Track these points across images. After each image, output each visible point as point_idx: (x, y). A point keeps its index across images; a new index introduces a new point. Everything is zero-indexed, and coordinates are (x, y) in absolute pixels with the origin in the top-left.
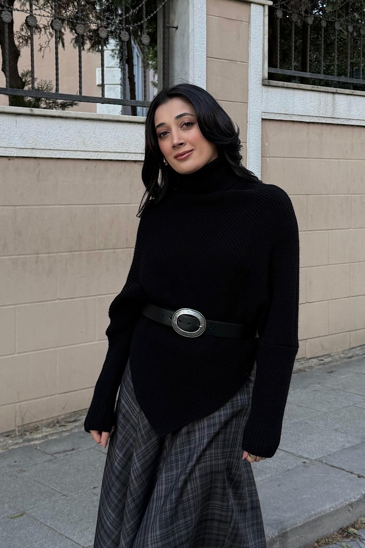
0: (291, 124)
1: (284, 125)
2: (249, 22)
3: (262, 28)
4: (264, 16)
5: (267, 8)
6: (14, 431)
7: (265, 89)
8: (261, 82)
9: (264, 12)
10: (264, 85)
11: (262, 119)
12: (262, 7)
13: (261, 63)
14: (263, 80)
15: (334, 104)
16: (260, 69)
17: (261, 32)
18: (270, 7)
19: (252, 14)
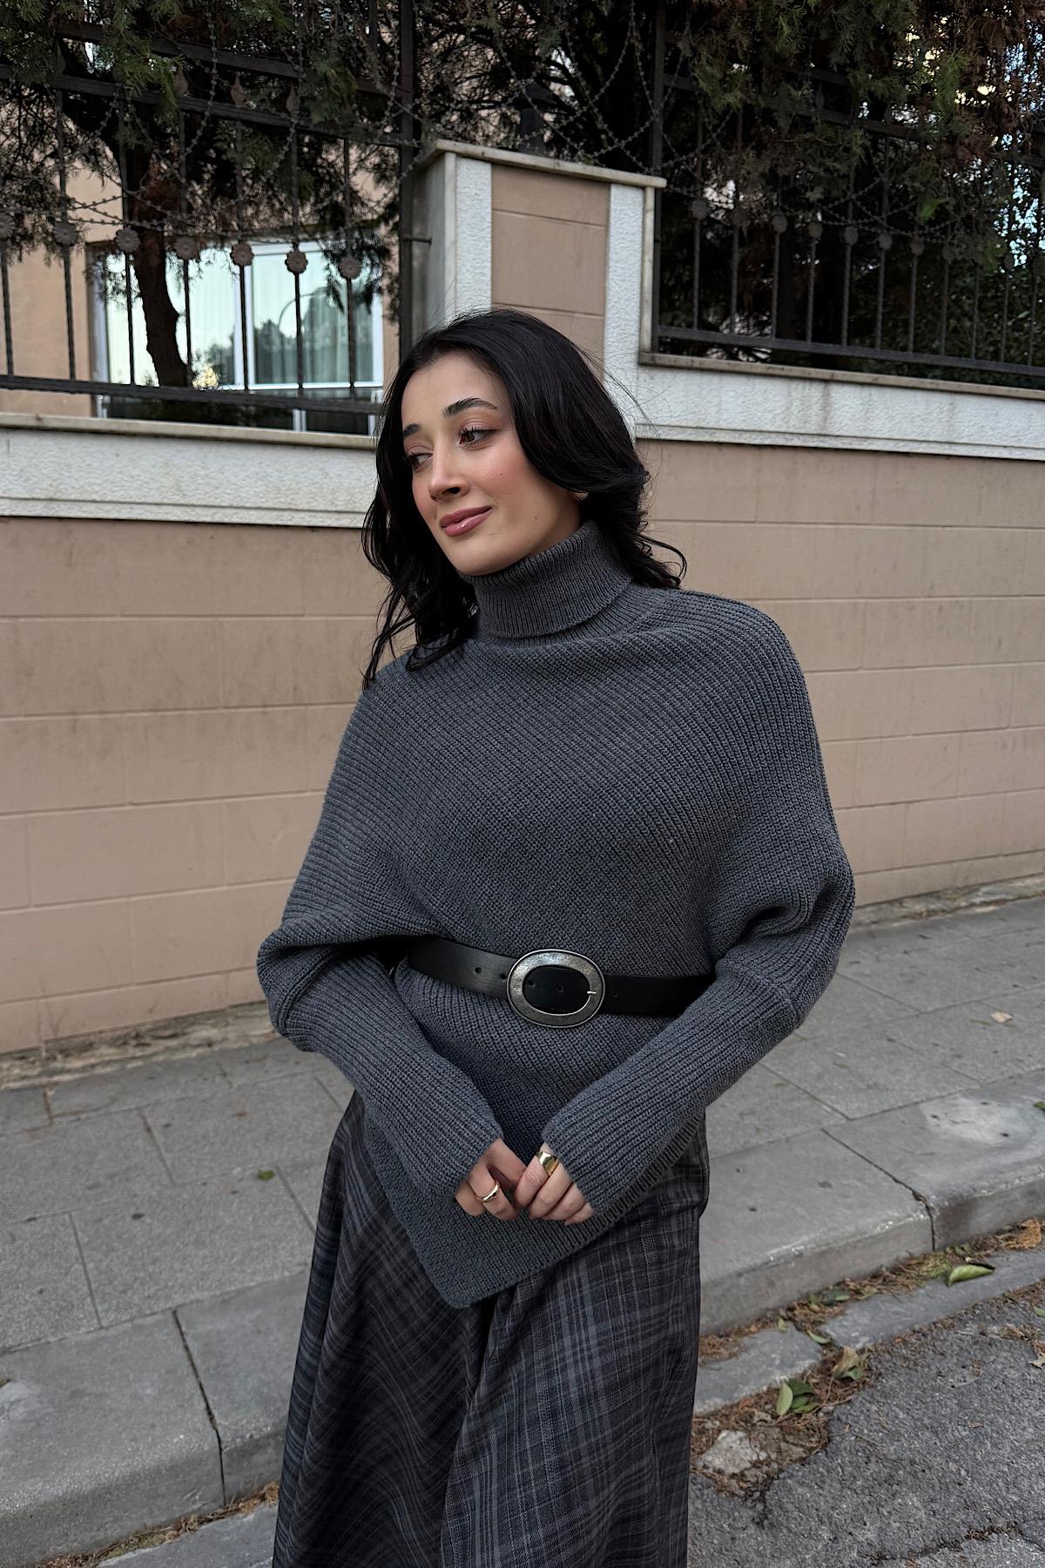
1: (697, 451)
2: (607, 227)
3: (639, 239)
4: (644, 211)
5: (650, 194)
6: (37, 1049)
7: (646, 373)
8: (634, 357)
9: (645, 201)
10: (641, 364)
12: (638, 194)
13: (635, 317)
14: (641, 352)
16: (633, 328)
17: (638, 247)
18: (657, 190)
19: (613, 207)
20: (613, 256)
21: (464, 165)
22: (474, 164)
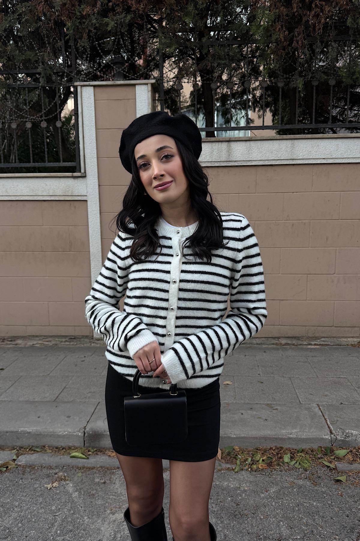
2: (135, 99)
5: (150, 86)
12: (146, 86)
19: (137, 92)
20: (137, 108)
21: (84, 89)
22: (87, 87)
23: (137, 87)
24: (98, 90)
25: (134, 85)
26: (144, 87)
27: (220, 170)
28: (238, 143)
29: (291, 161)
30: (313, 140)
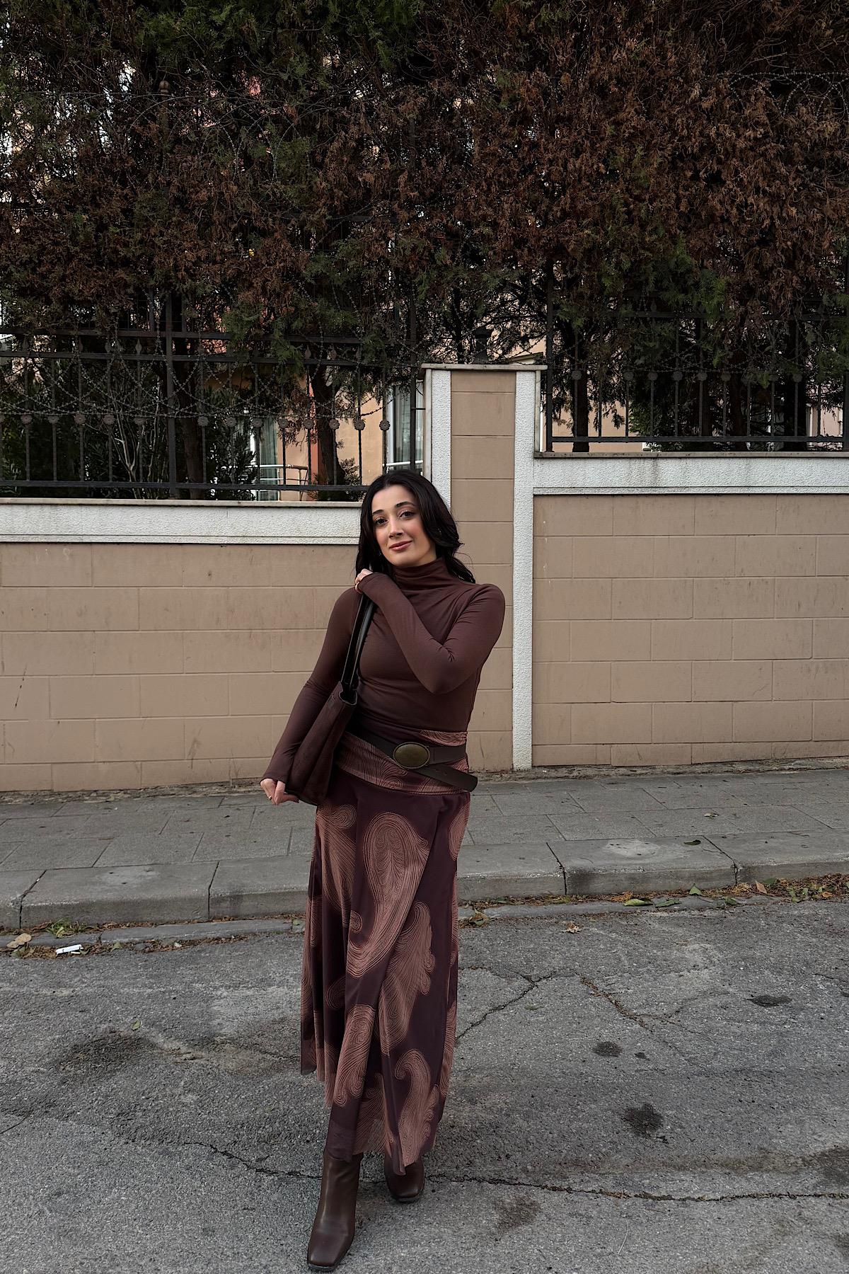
0: (584, 499)
1: (571, 500)
2: (515, 392)
3: (533, 396)
4: (536, 383)
5: (538, 374)
6: (228, 781)
7: (538, 463)
8: (532, 455)
9: (535, 378)
10: (535, 458)
11: (535, 495)
12: (533, 374)
13: (531, 435)
14: (535, 453)
15: (655, 472)
16: (531, 441)
17: (533, 401)
18: (543, 373)
19: (518, 383)
20: (518, 407)
21: (436, 374)
22: (441, 372)
23: (518, 375)
24: (457, 377)
25: (514, 372)
26: (530, 376)
27: (640, 500)
28: (669, 461)
29: (746, 489)
30: (776, 460)
